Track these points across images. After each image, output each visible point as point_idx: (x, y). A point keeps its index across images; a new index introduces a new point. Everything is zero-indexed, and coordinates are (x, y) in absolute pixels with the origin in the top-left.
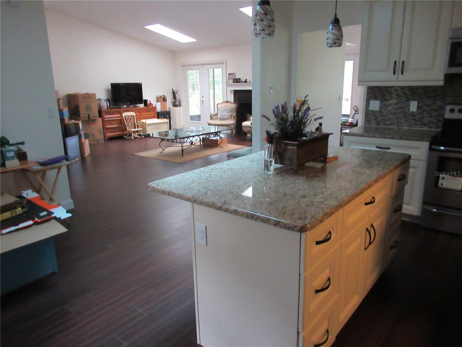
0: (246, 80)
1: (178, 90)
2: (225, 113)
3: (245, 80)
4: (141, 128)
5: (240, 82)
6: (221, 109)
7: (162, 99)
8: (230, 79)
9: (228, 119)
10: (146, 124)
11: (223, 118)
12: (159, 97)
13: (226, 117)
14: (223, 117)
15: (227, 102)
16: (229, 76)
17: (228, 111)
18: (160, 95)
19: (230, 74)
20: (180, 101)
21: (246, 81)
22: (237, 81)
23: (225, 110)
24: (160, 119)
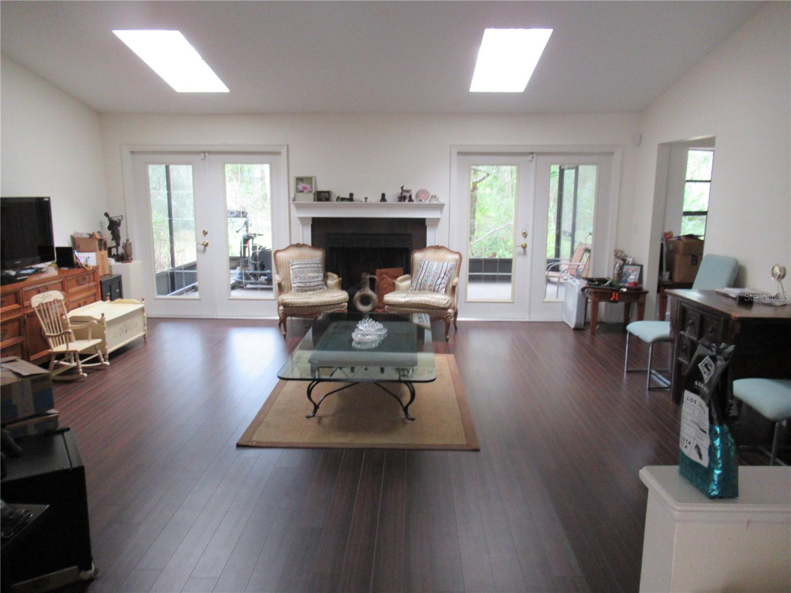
0: (351, 195)
1: (122, 216)
2: (311, 275)
3: (348, 196)
4: (94, 338)
5: (328, 199)
6: (295, 265)
7: (97, 243)
8: (302, 191)
9: (320, 287)
10: (105, 324)
11: (308, 287)
12: (89, 236)
13: (316, 284)
14: (308, 284)
15: (298, 246)
16: (297, 184)
17: (316, 269)
18: (91, 232)
19: (300, 180)
20: (127, 246)
21: (351, 198)
22: (323, 197)
23: (308, 266)
24: (109, 301)
